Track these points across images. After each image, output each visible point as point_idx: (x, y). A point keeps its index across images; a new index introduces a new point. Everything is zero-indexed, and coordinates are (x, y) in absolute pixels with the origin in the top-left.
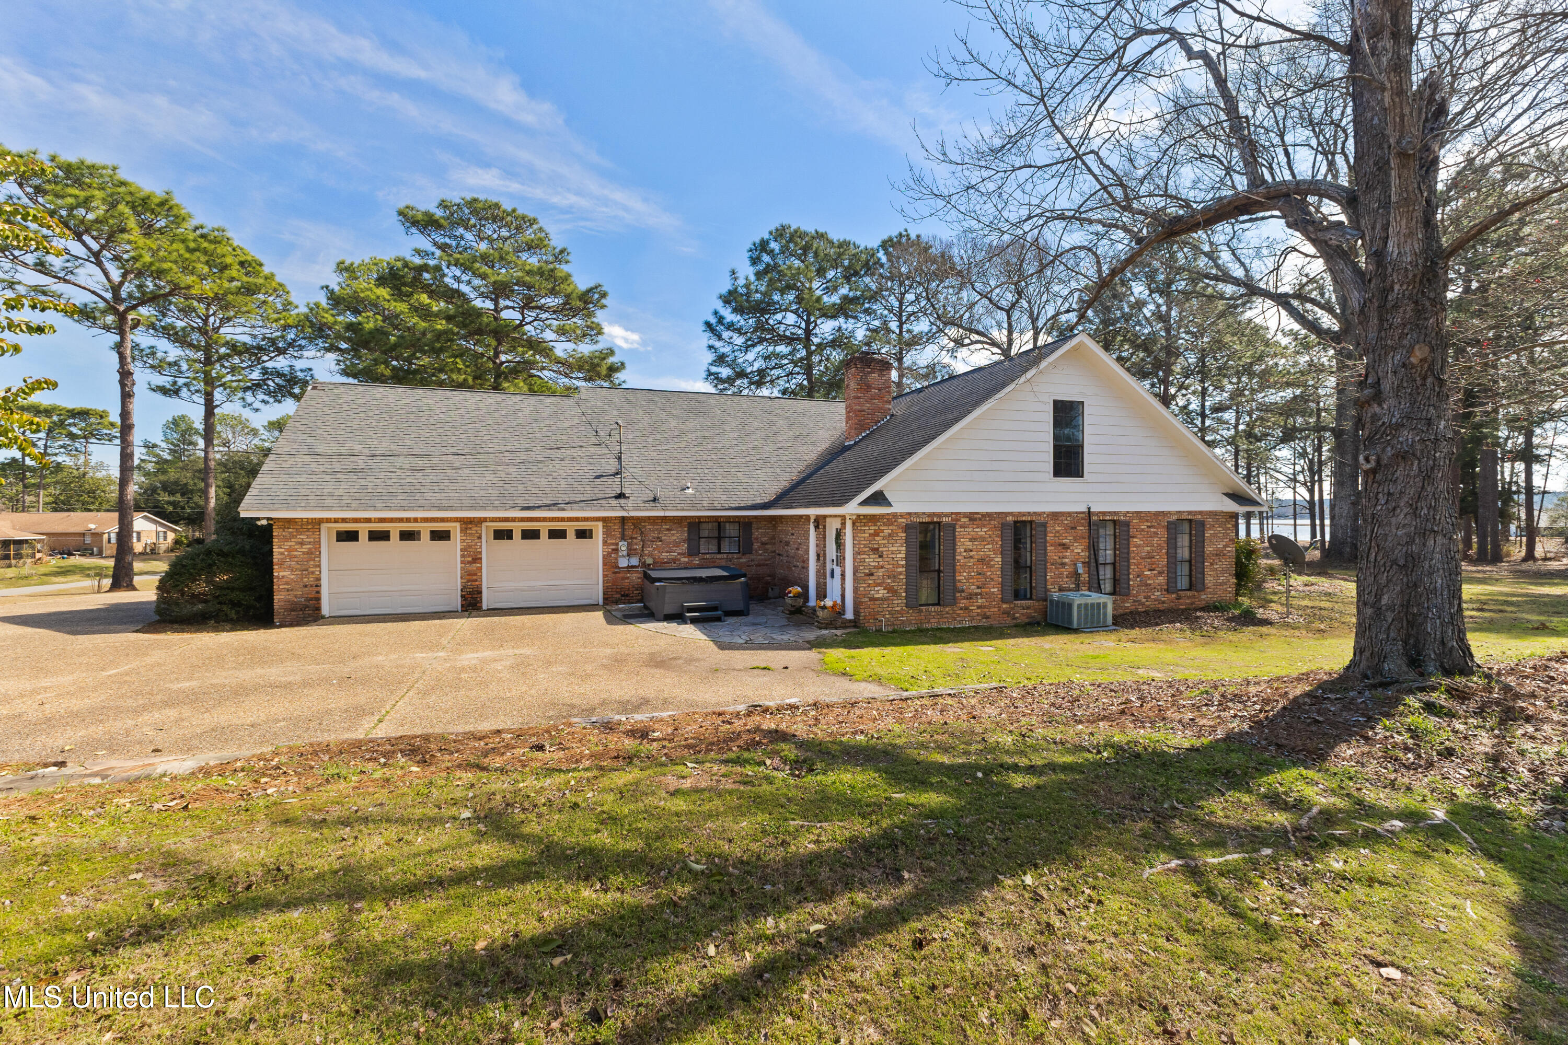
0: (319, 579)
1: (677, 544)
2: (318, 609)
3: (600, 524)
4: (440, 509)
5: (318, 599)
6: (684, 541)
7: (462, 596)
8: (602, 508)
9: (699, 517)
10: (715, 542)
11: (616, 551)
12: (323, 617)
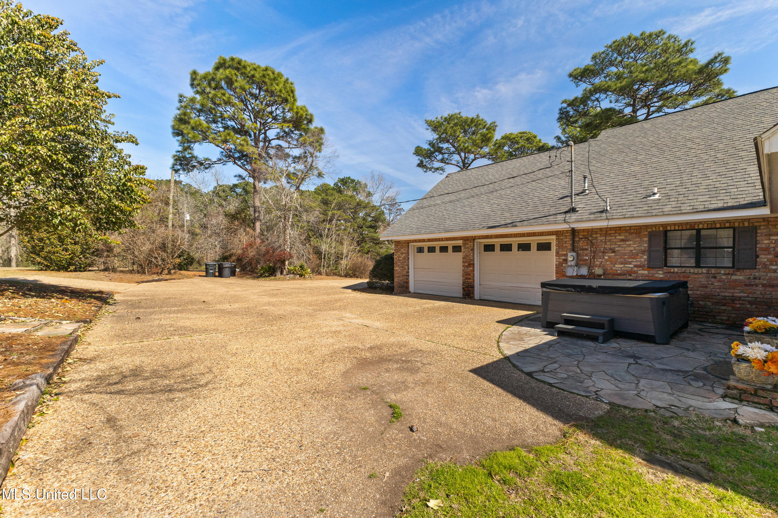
0: (408, 272)
1: (634, 256)
2: (408, 288)
3: (554, 237)
4: (447, 231)
5: (407, 282)
6: (643, 252)
7: (463, 288)
8: (549, 223)
9: (665, 225)
10: (692, 253)
11: (566, 261)
12: (410, 292)
